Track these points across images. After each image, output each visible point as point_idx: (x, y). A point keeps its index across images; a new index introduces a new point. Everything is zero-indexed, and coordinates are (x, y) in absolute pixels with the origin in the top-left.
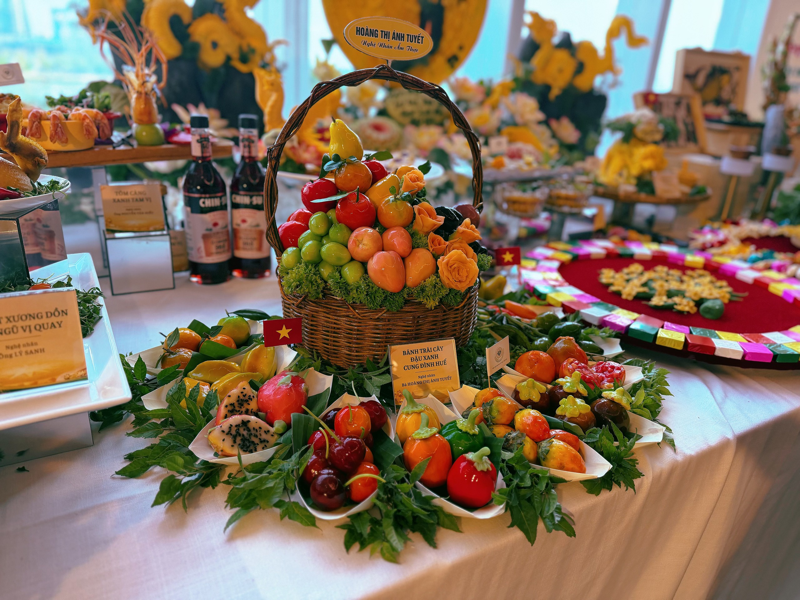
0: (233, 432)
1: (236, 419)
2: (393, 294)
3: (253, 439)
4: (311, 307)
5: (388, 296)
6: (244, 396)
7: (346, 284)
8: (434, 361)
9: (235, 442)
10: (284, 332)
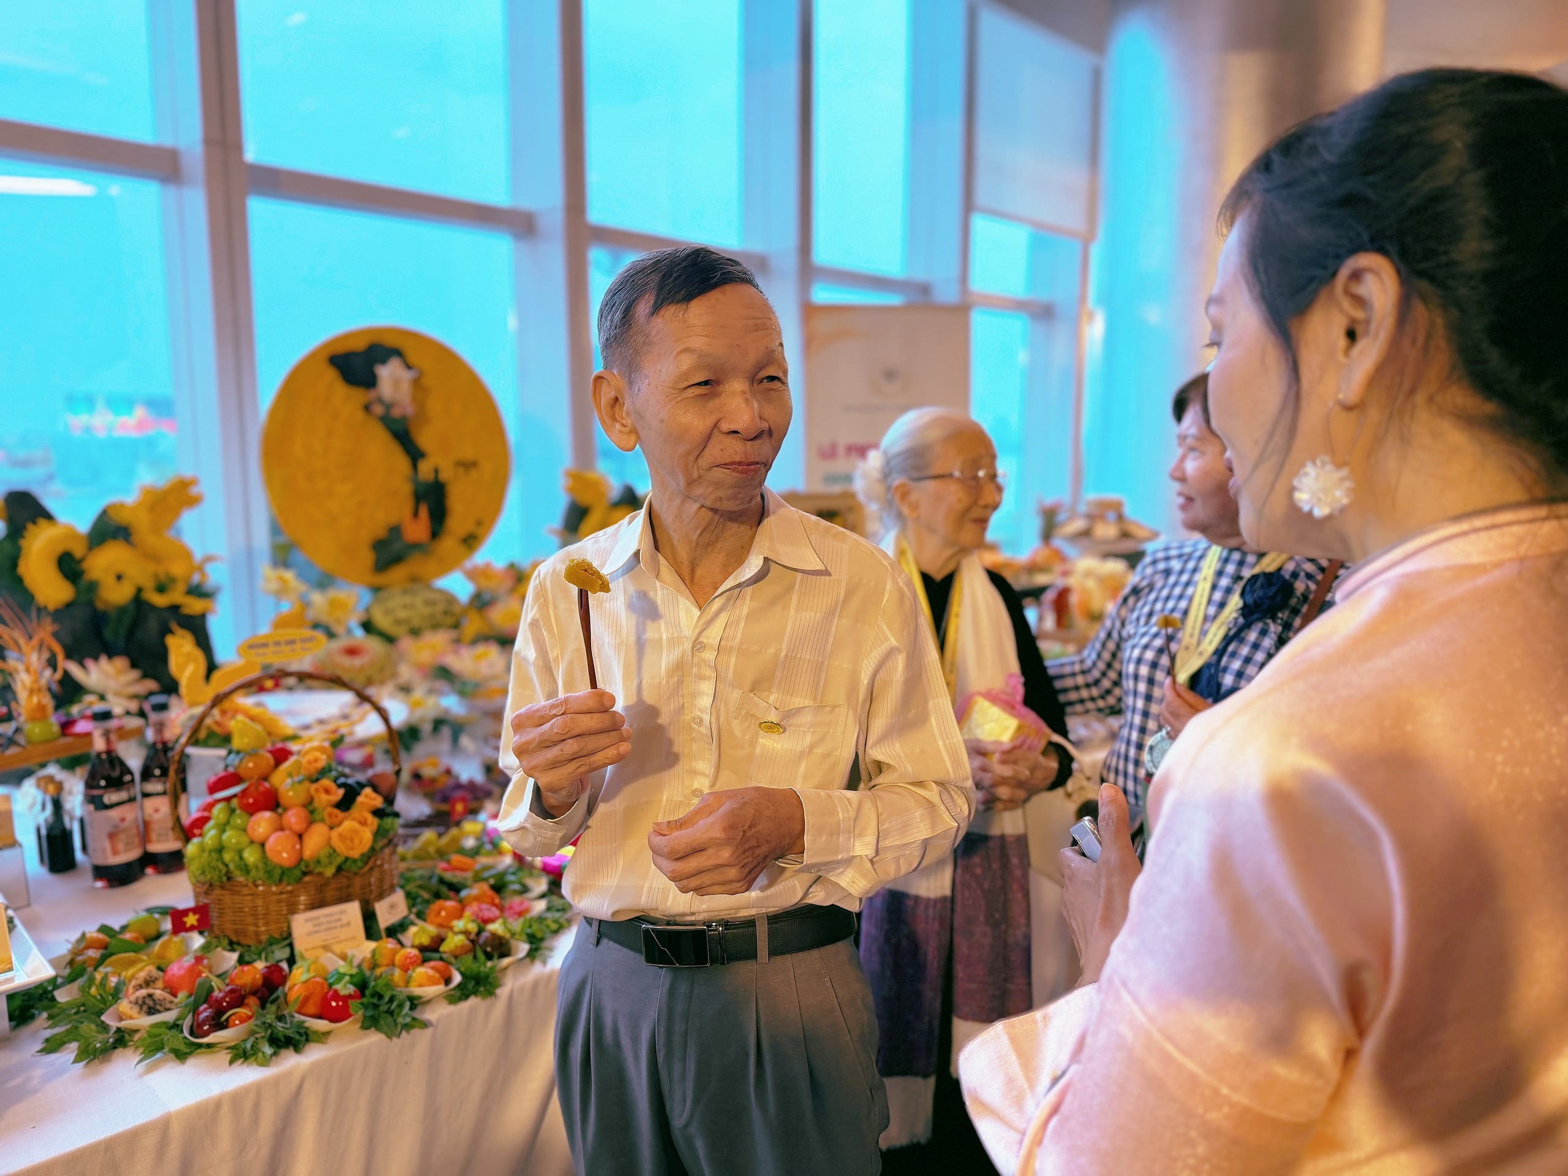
0: (140, 1002)
1: (143, 992)
2: (289, 869)
3: (158, 1007)
4: (217, 892)
5: (284, 872)
6: (151, 977)
7: (246, 866)
8: (338, 924)
9: (141, 1009)
10: (191, 920)
